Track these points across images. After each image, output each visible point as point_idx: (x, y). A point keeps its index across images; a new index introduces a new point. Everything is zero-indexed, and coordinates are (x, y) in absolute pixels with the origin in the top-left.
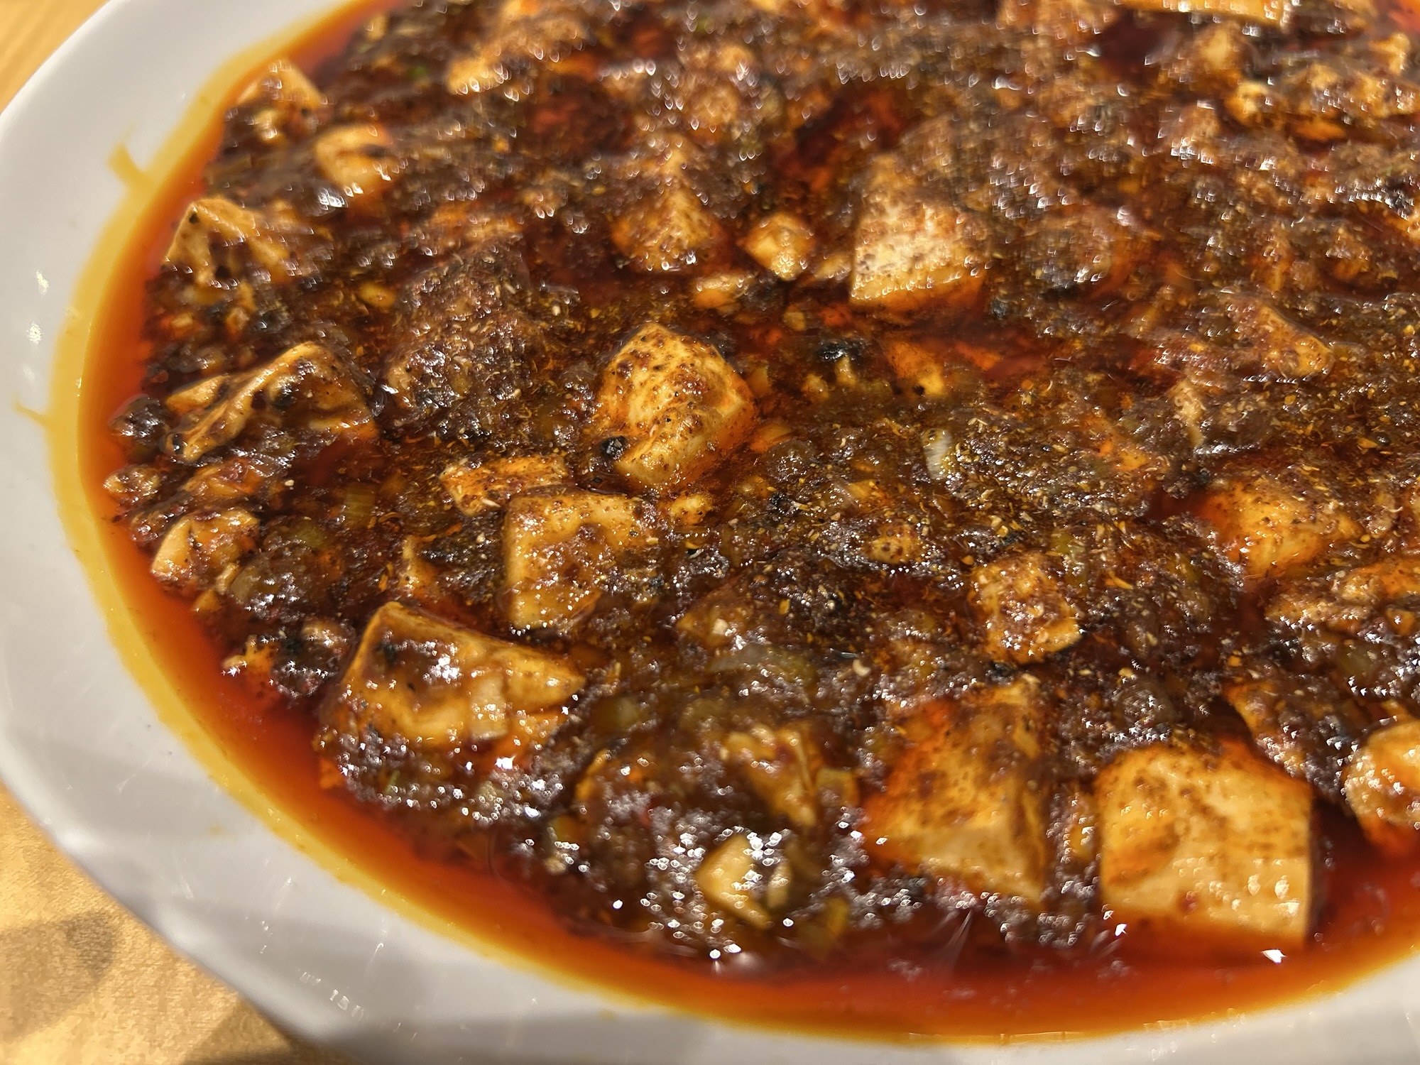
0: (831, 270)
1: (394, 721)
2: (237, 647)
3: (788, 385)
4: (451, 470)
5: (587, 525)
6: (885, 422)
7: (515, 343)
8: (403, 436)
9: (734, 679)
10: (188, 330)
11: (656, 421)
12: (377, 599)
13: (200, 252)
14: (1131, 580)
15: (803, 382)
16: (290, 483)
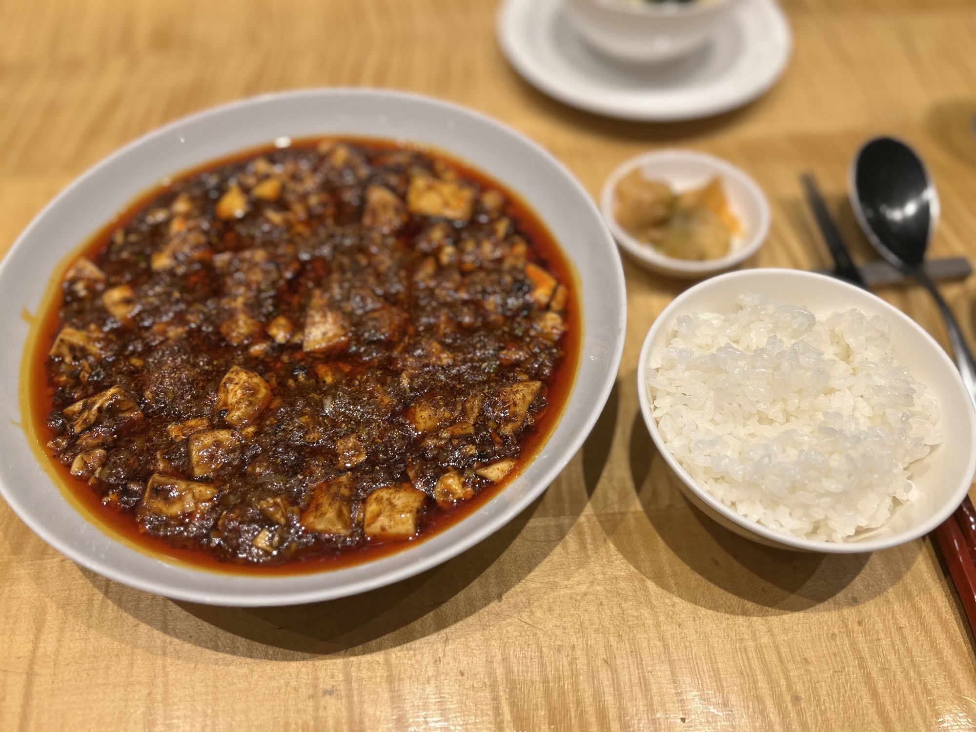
0: (297, 339)
1: (161, 510)
2: (106, 494)
3: (282, 384)
4: (170, 427)
5: (215, 441)
6: (312, 395)
7: (187, 379)
8: (152, 415)
9: (262, 485)
10: (66, 382)
11: (237, 403)
12: (150, 473)
13: (65, 350)
14: (382, 440)
15: (287, 382)
16: (115, 436)
